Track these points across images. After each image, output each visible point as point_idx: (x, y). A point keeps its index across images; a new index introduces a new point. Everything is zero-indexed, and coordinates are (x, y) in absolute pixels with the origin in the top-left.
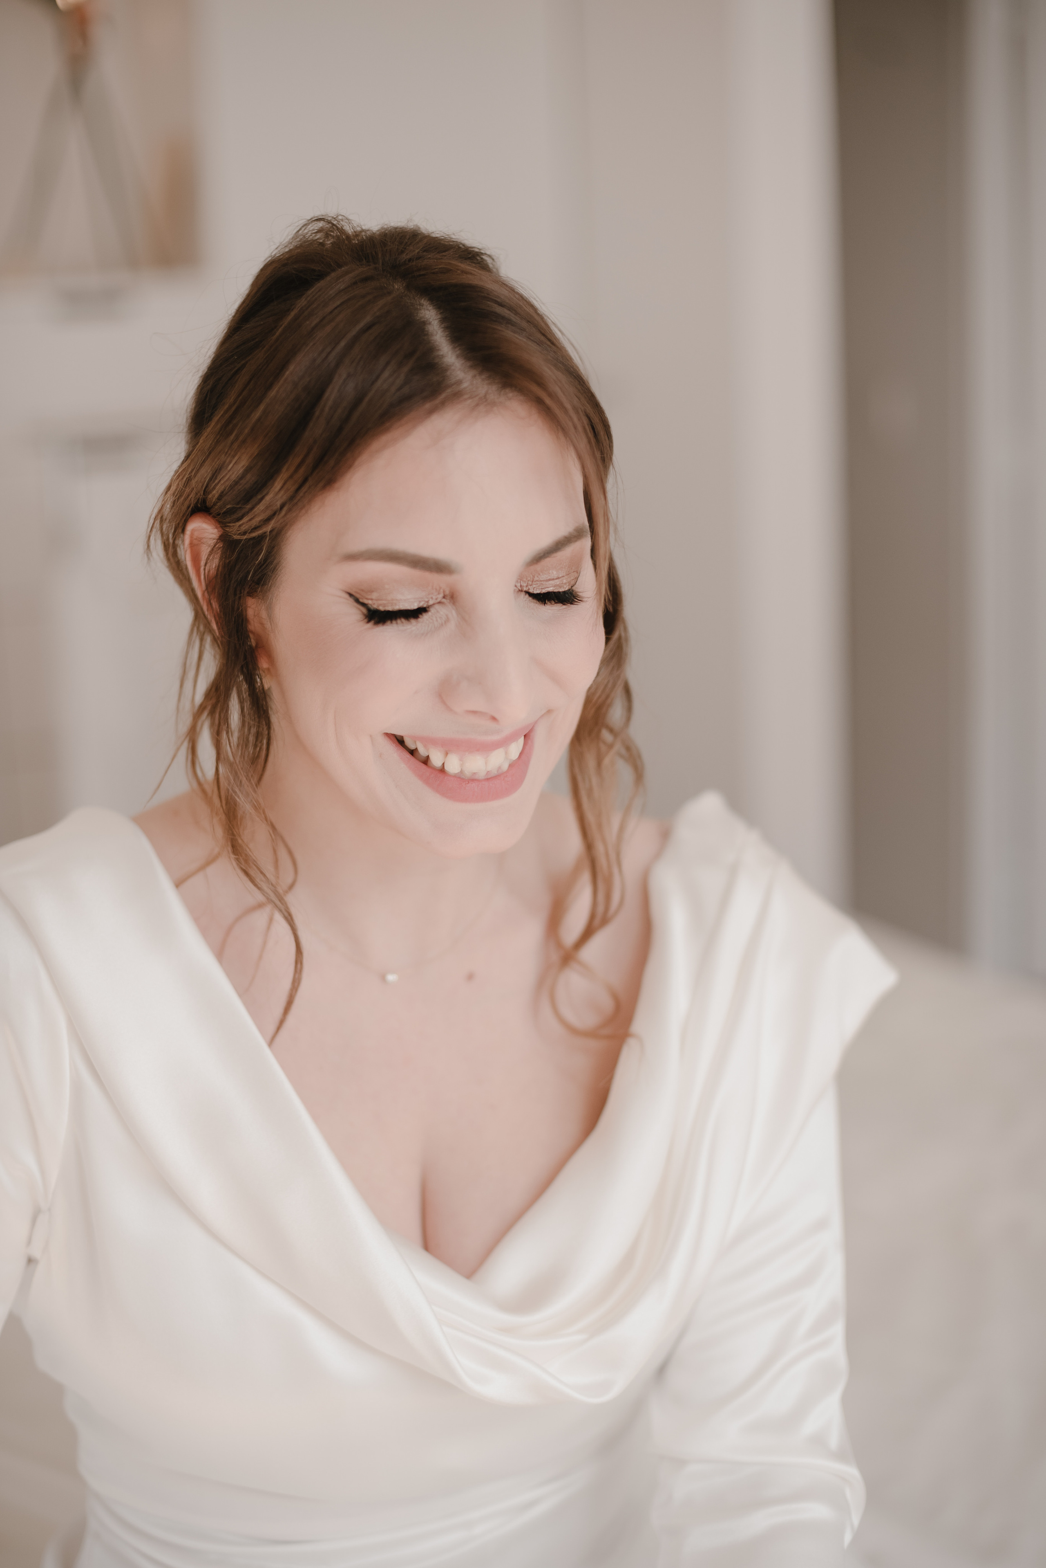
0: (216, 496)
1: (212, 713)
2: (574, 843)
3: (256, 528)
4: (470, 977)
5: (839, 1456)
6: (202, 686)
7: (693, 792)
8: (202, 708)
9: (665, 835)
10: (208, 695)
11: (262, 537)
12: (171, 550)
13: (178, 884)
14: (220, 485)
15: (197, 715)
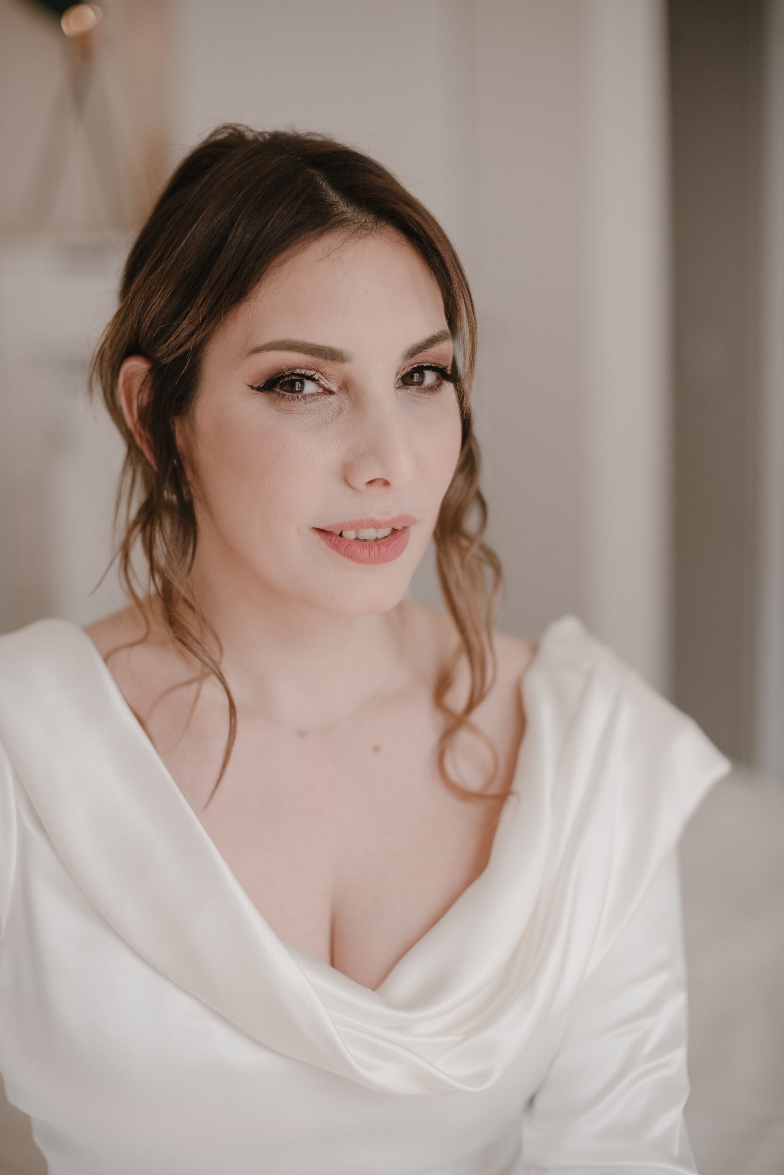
0: (148, 323)
1: (143, 529)
2: (454, 639)
3: (181, 346)
4: (377, 749)
5: (681, 1161)
6: (135, 507)
7: (556, 615)
8: (135, 523)
9: (534, 650)
10: (140, 513)
11: (186, 353)
12: (108, 391)
13: (106, 660)
14: (151, 311)
15: (130, 531)
